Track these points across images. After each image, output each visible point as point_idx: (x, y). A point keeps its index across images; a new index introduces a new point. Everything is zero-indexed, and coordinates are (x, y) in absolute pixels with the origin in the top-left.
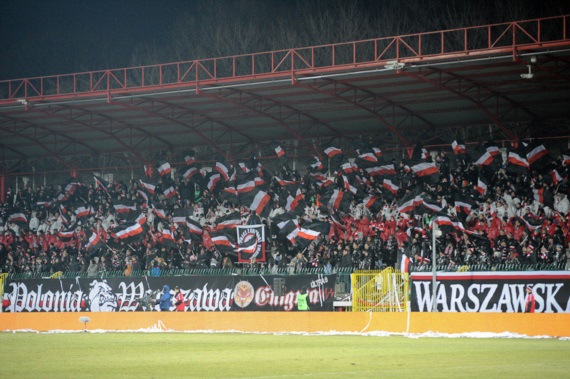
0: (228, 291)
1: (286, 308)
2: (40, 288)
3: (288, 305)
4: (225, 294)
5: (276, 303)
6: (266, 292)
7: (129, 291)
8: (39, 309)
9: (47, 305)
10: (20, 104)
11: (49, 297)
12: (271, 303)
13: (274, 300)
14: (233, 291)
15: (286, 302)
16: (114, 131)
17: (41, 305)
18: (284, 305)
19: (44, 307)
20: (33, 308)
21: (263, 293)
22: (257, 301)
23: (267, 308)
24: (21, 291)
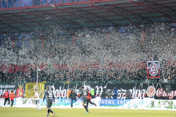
0: (144, 90)
1: (170, 98)
2: (60, 88)
3: (171, 97)
4: (143, 92)
5: (165, 96)
6: (161, 91)
7: (100, 90)
8: (60, 97)
9: (64, 96)
10: (52, 7)
11: (64, 92)
12: (163, 96)
13: (165, 94)
14: (146, 90)
15: (170, 95)
16: (92, 19)
17: (61, 95)
18: (169, 96)
19: (62, 96)
20: (57, 97)
21: (160, 91)
22: (157, 95)
23: (161, 98)
24: (52, 89)
